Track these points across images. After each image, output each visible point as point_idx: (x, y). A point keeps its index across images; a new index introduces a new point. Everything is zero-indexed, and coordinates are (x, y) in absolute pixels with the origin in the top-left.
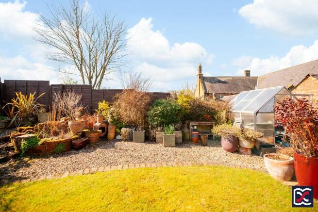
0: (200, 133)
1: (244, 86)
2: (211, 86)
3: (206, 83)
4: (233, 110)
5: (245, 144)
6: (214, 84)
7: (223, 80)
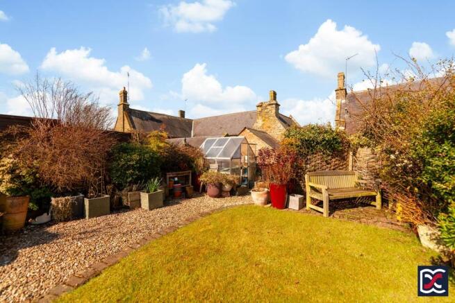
0: (182, 184)
1: (180, 128)
2: (141, 124)
3: (134, 118)
4: (206, 156)
5: (227, 187)
6: (147, 122)
7: (157, 117)
